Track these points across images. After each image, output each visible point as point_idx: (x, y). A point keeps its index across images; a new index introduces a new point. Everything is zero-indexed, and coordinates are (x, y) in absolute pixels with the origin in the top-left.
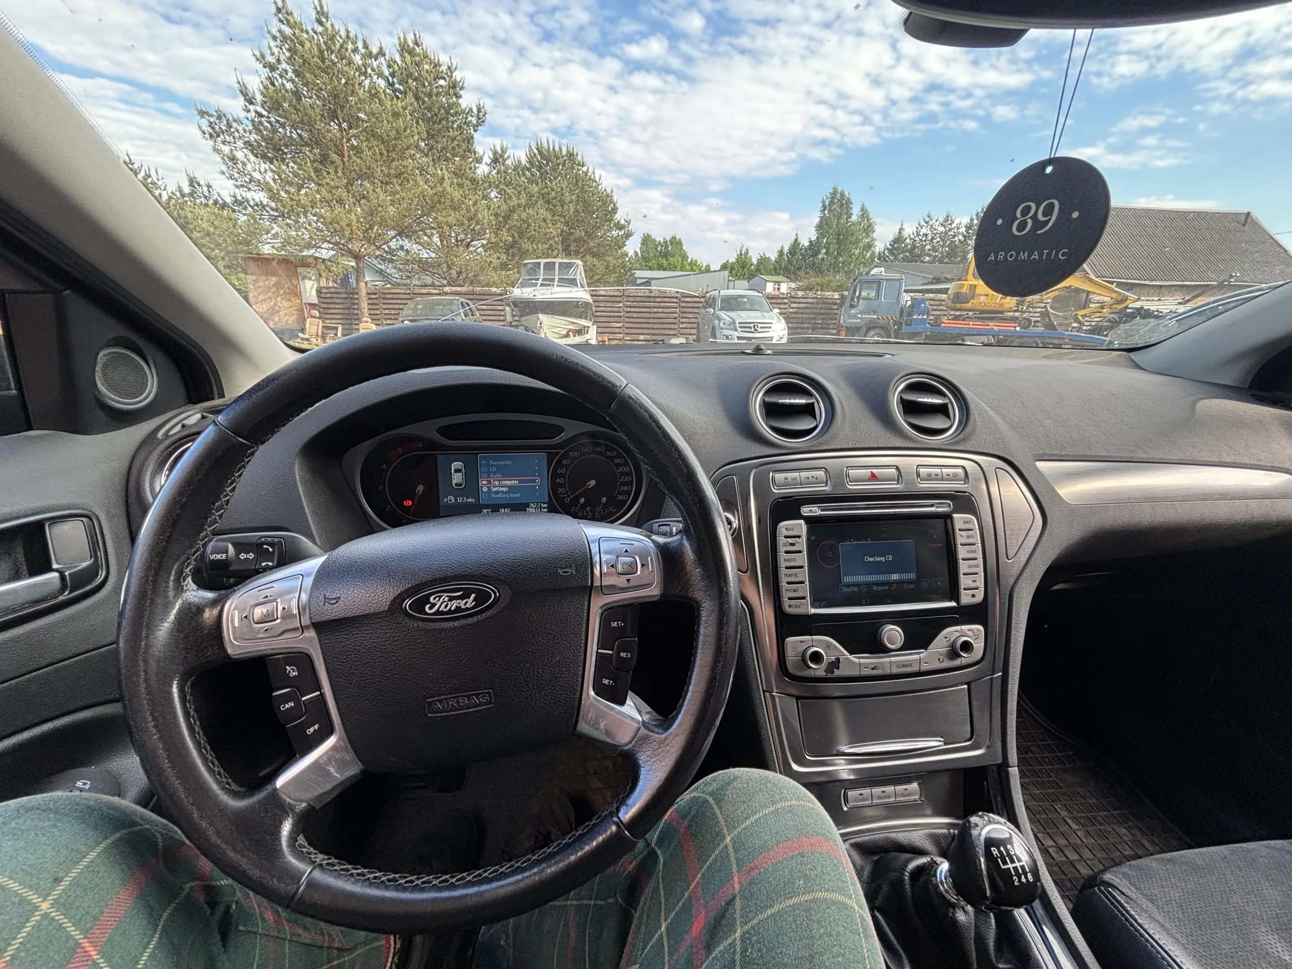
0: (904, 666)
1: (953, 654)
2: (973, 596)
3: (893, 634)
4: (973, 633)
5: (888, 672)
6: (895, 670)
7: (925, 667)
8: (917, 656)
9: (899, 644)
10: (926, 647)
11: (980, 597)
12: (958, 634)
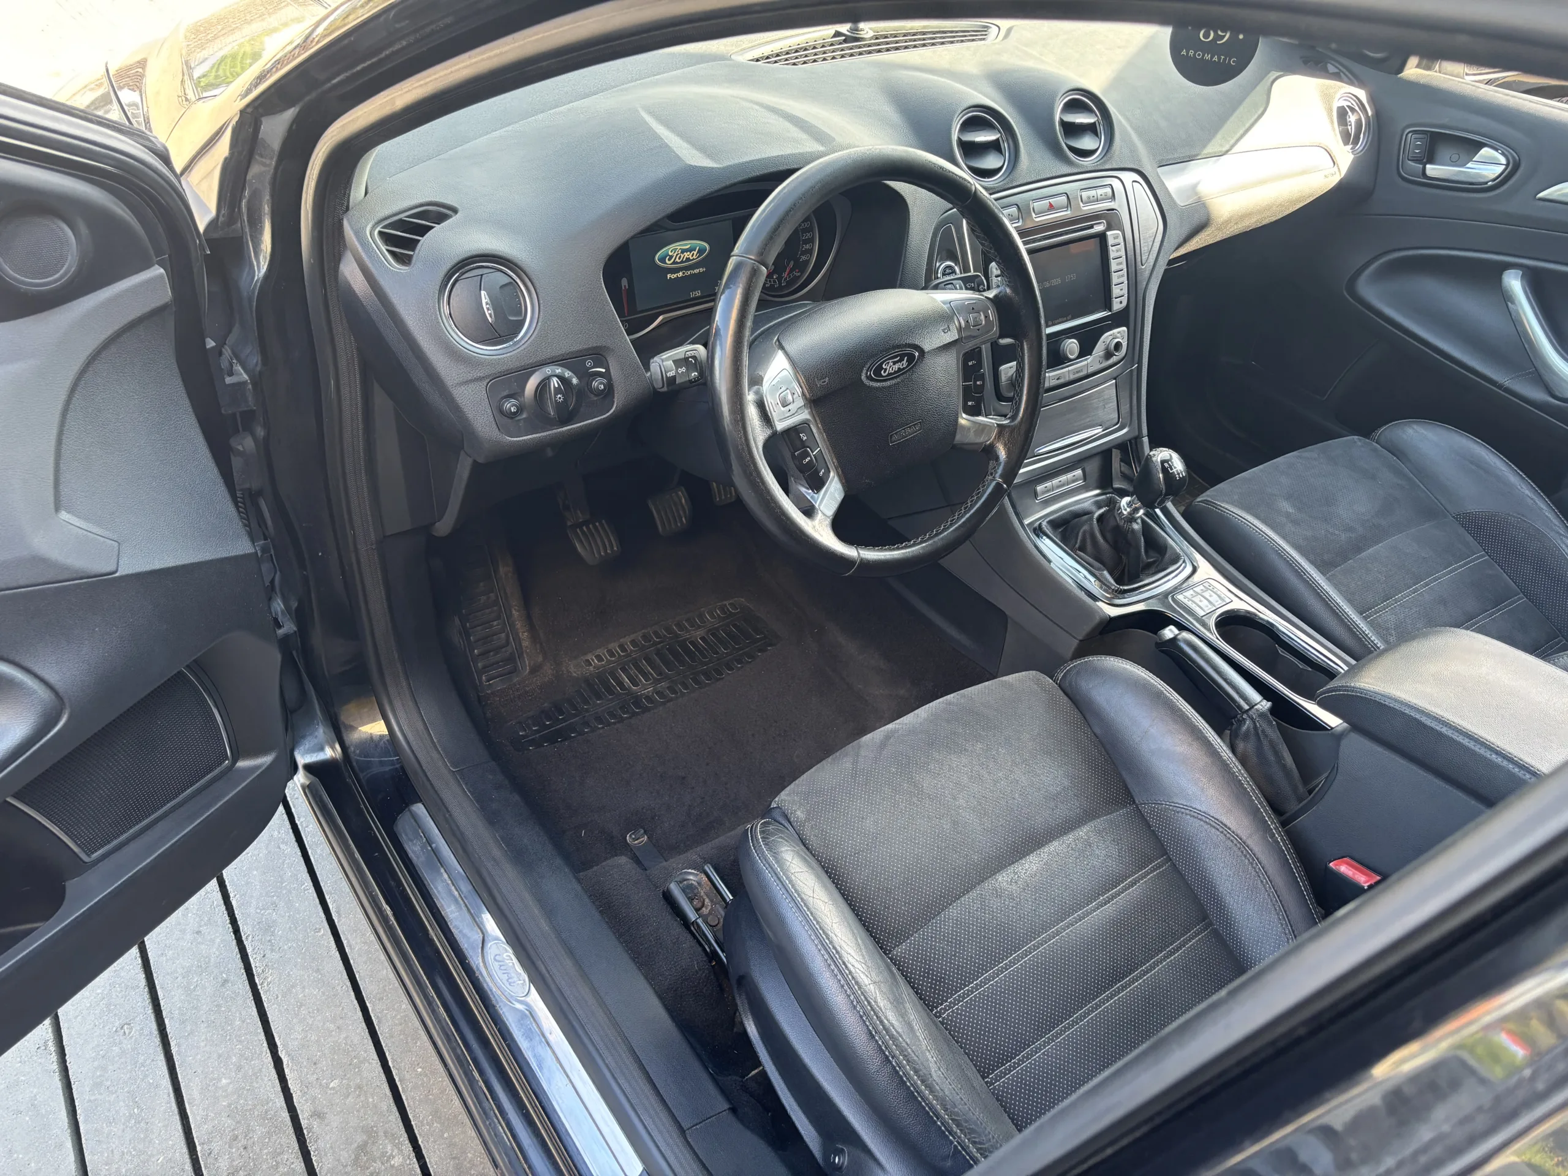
0: (1077, 372)
1: (1108, 355)
2: (1121, 302)
3: (1072, 346)
4: (1119, 334)
5: (1067, 379)
6: (1072, 377)
7: (1091, 370)
8: (1086, 362)
9: (1076, 354)
10: (1090, 354)
11: (1125, 303)
12: (1111, 337)
